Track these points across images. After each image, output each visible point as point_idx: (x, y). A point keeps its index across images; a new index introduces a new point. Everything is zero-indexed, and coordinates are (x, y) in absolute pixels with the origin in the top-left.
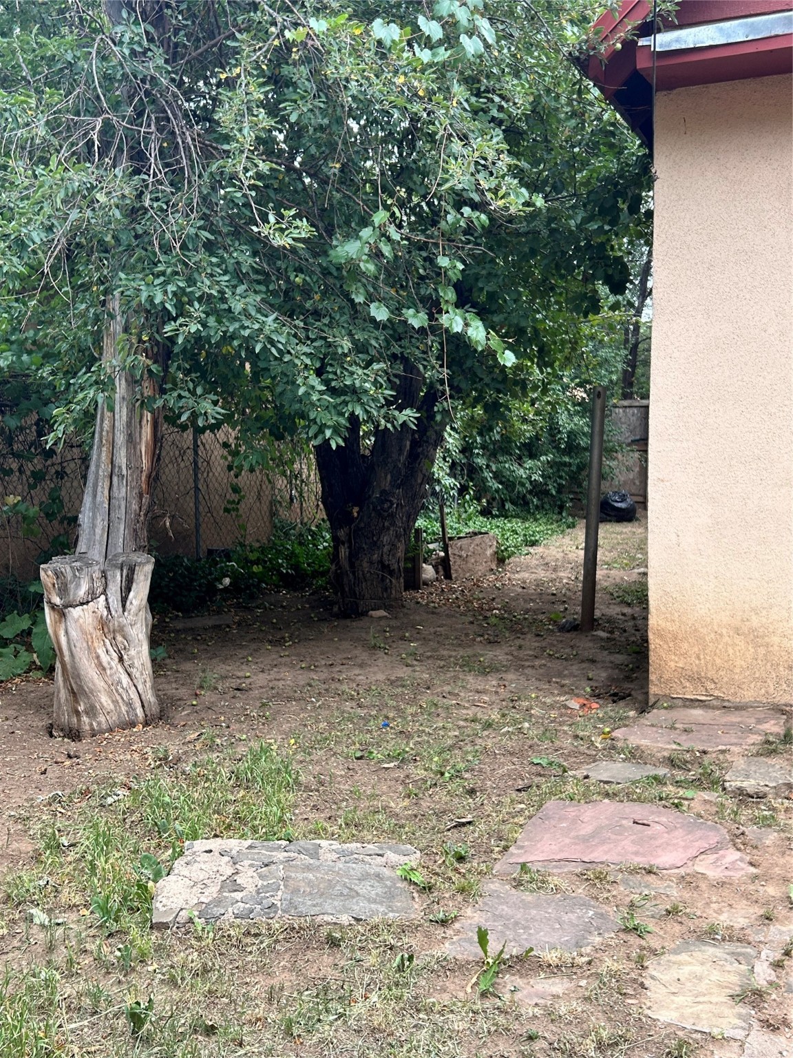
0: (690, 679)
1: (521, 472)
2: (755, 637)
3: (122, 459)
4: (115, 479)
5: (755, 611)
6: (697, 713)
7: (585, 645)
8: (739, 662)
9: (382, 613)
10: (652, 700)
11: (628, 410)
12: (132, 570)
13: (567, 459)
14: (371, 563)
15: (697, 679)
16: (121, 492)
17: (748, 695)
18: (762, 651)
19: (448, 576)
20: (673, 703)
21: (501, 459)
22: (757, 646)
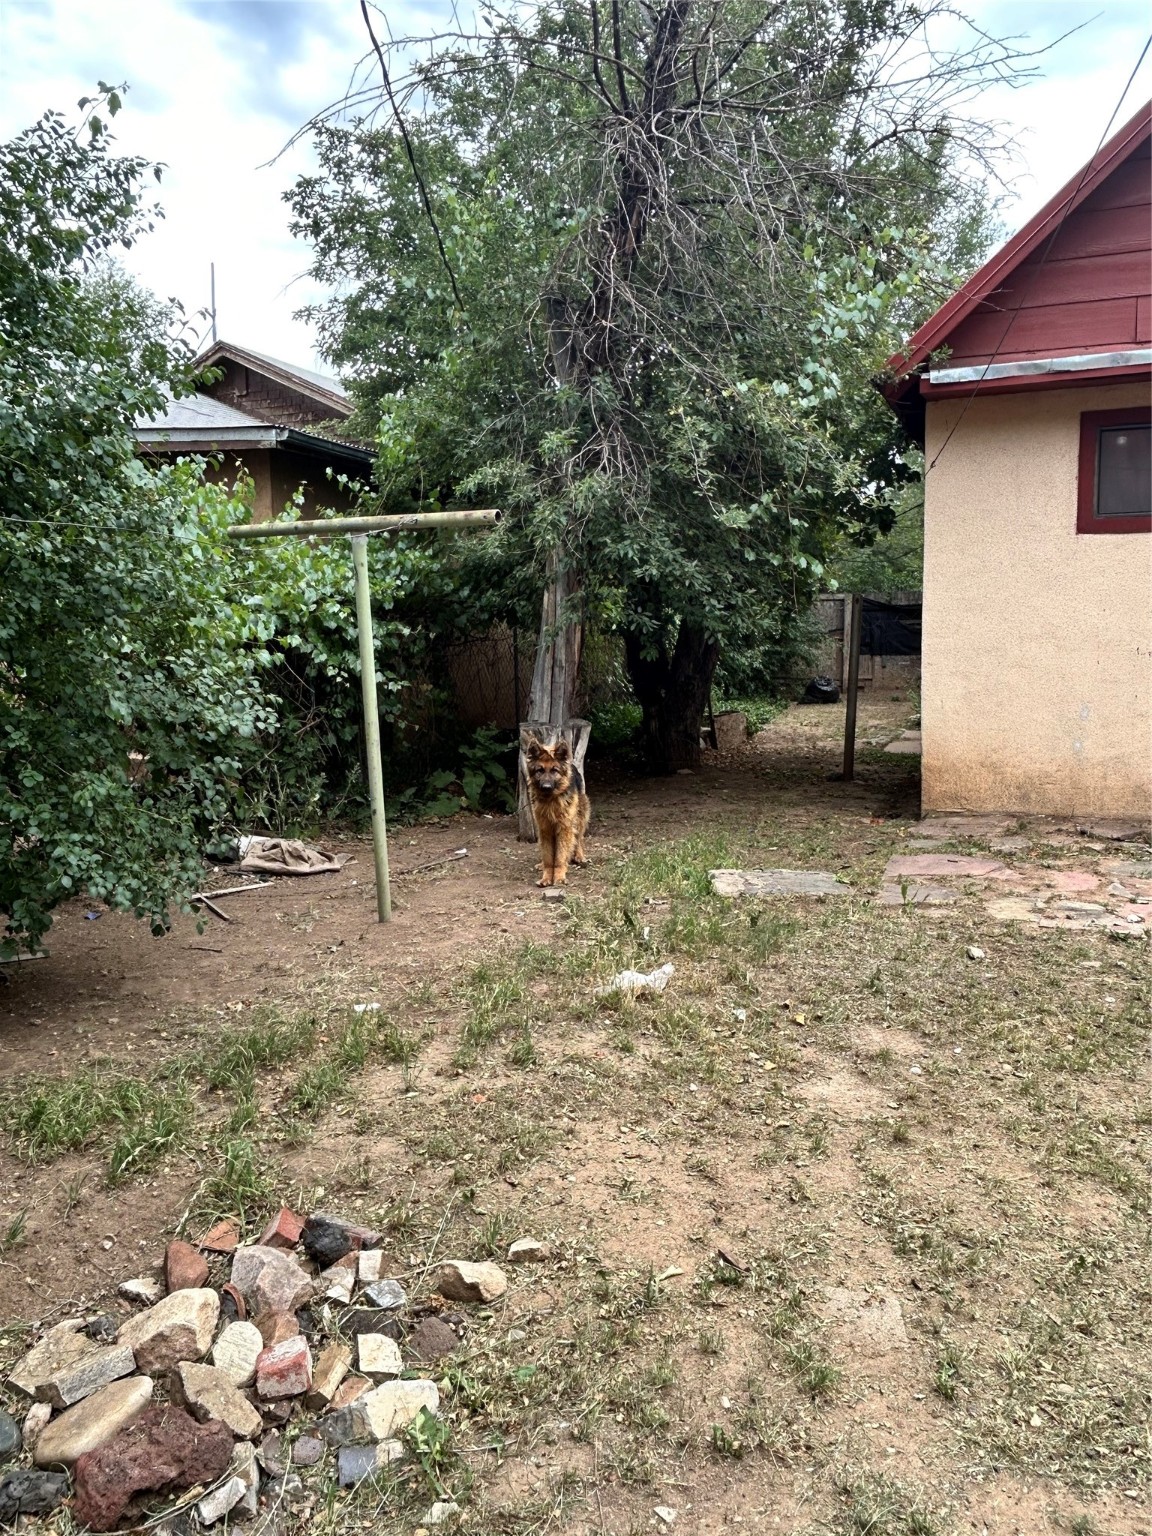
0: (950, 798)
1: (743, 660)
2: (994, 768)
3: (562, 656)
4: (557, 670)
5: (994, 751)
6: (956, 820)
7: (850, 789)
8: (983, 785)
9: (686, 771)
10: (923, 814)
11: (825, 603)
12: (579, 731)
13: (778, 648)
14: (678, 732)
15: (955, 798)
16: (561, 678)
17: (990, 807)
18: (999, 777)
19: (715, 746)
20: (938, 815)
22: (995, 774)
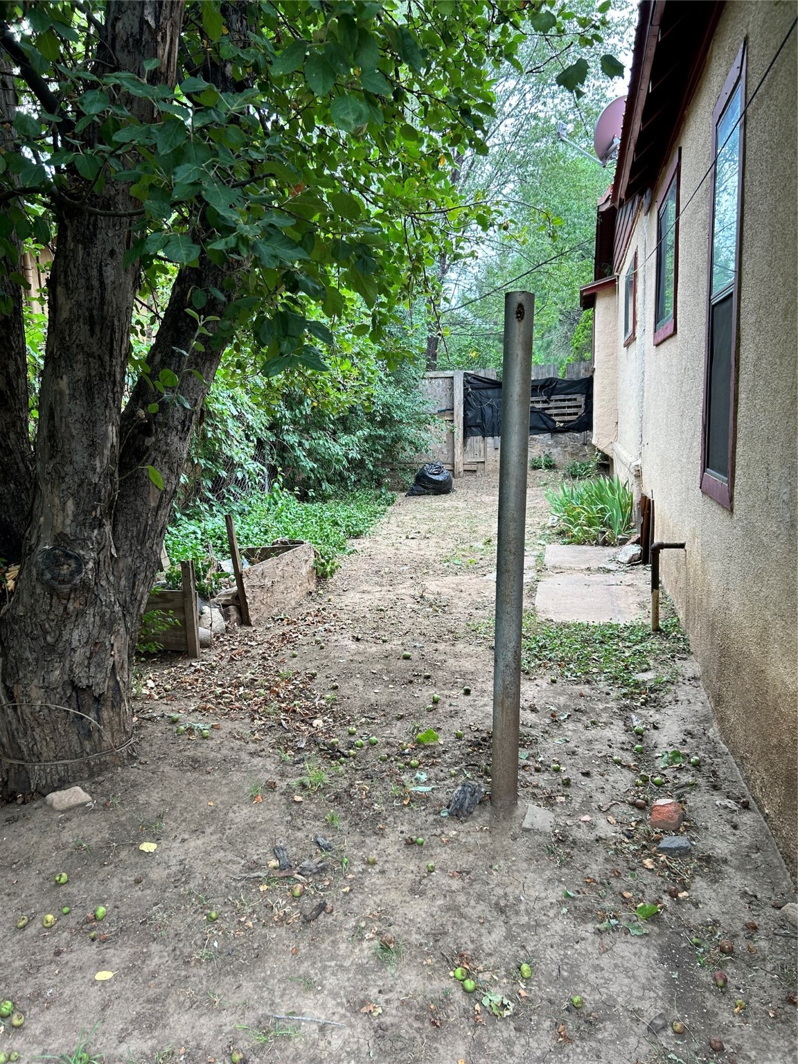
11: (433, 381)
14: (48, 689)
19: (244, 620)
21: (314, 435)
